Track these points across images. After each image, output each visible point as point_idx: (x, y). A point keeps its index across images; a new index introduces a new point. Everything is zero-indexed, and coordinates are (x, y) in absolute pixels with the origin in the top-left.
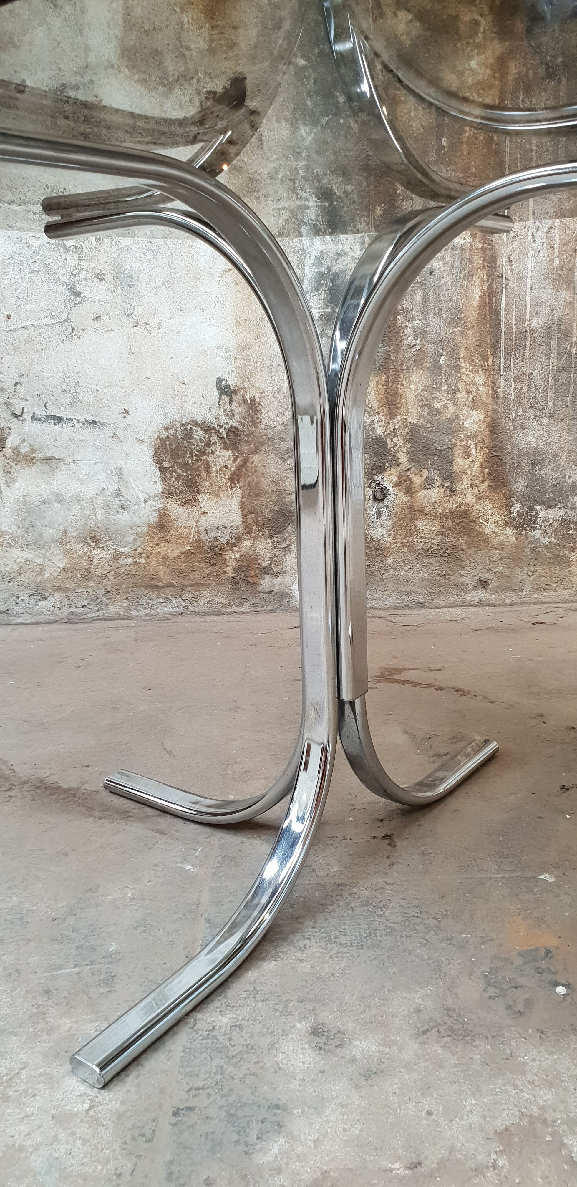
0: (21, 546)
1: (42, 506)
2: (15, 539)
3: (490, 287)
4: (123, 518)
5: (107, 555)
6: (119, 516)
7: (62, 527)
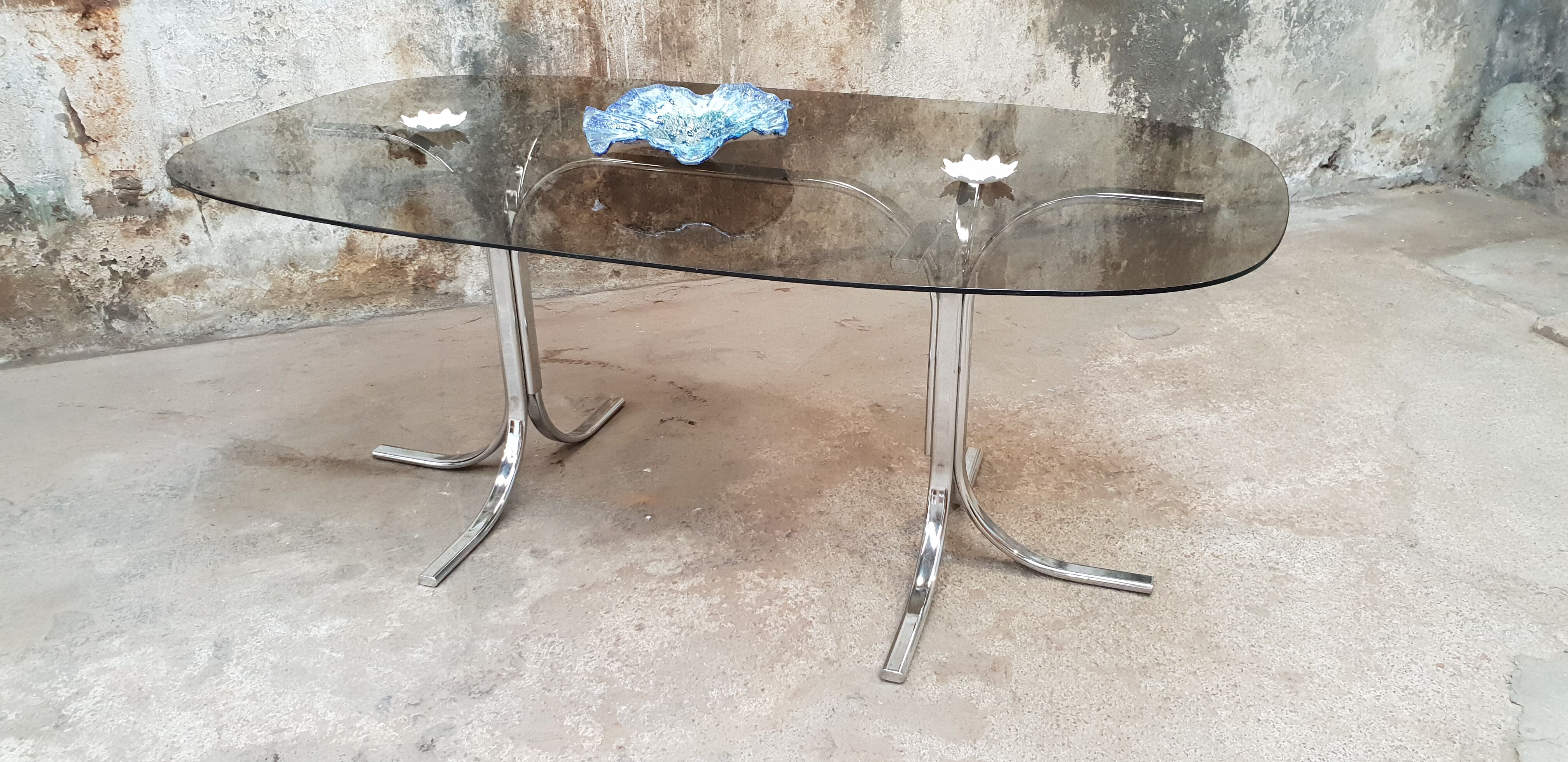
0: (231, 276)
1: (246, 243)
2: (226, 271)
3: (597, 58)
4: (317, 247)
5: (306, 277)
6: (313, 245)
7: (265, 258)
